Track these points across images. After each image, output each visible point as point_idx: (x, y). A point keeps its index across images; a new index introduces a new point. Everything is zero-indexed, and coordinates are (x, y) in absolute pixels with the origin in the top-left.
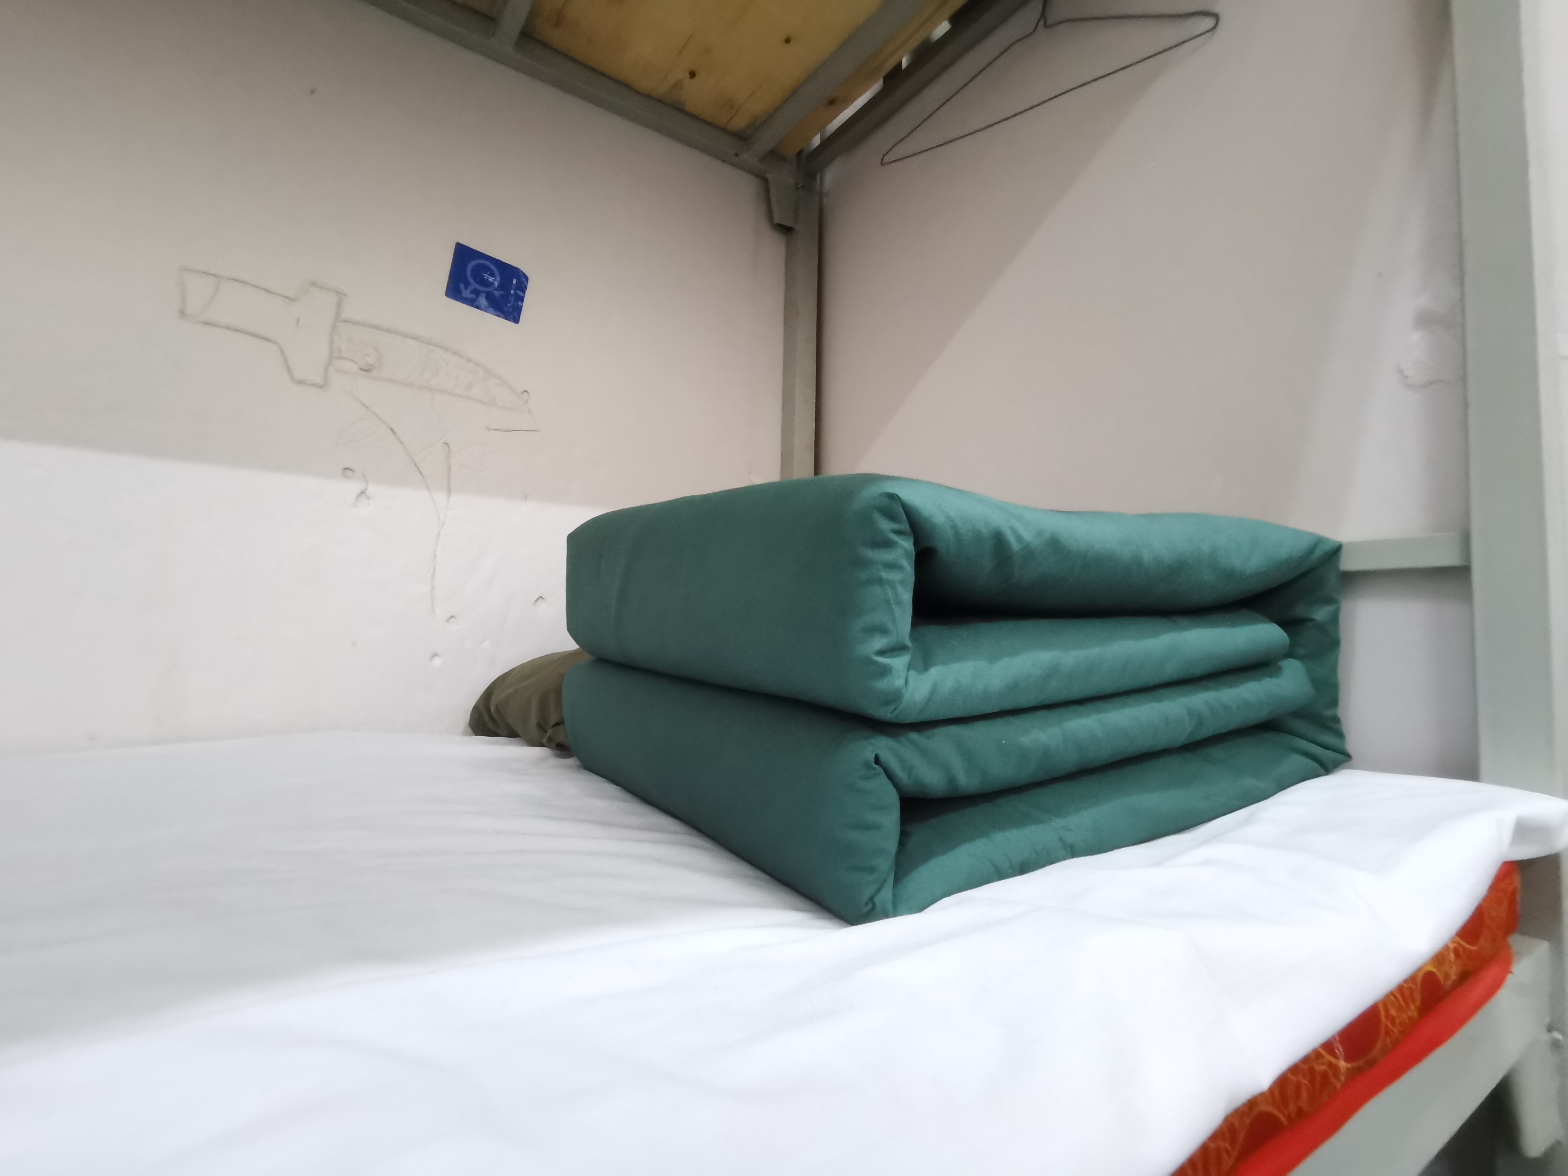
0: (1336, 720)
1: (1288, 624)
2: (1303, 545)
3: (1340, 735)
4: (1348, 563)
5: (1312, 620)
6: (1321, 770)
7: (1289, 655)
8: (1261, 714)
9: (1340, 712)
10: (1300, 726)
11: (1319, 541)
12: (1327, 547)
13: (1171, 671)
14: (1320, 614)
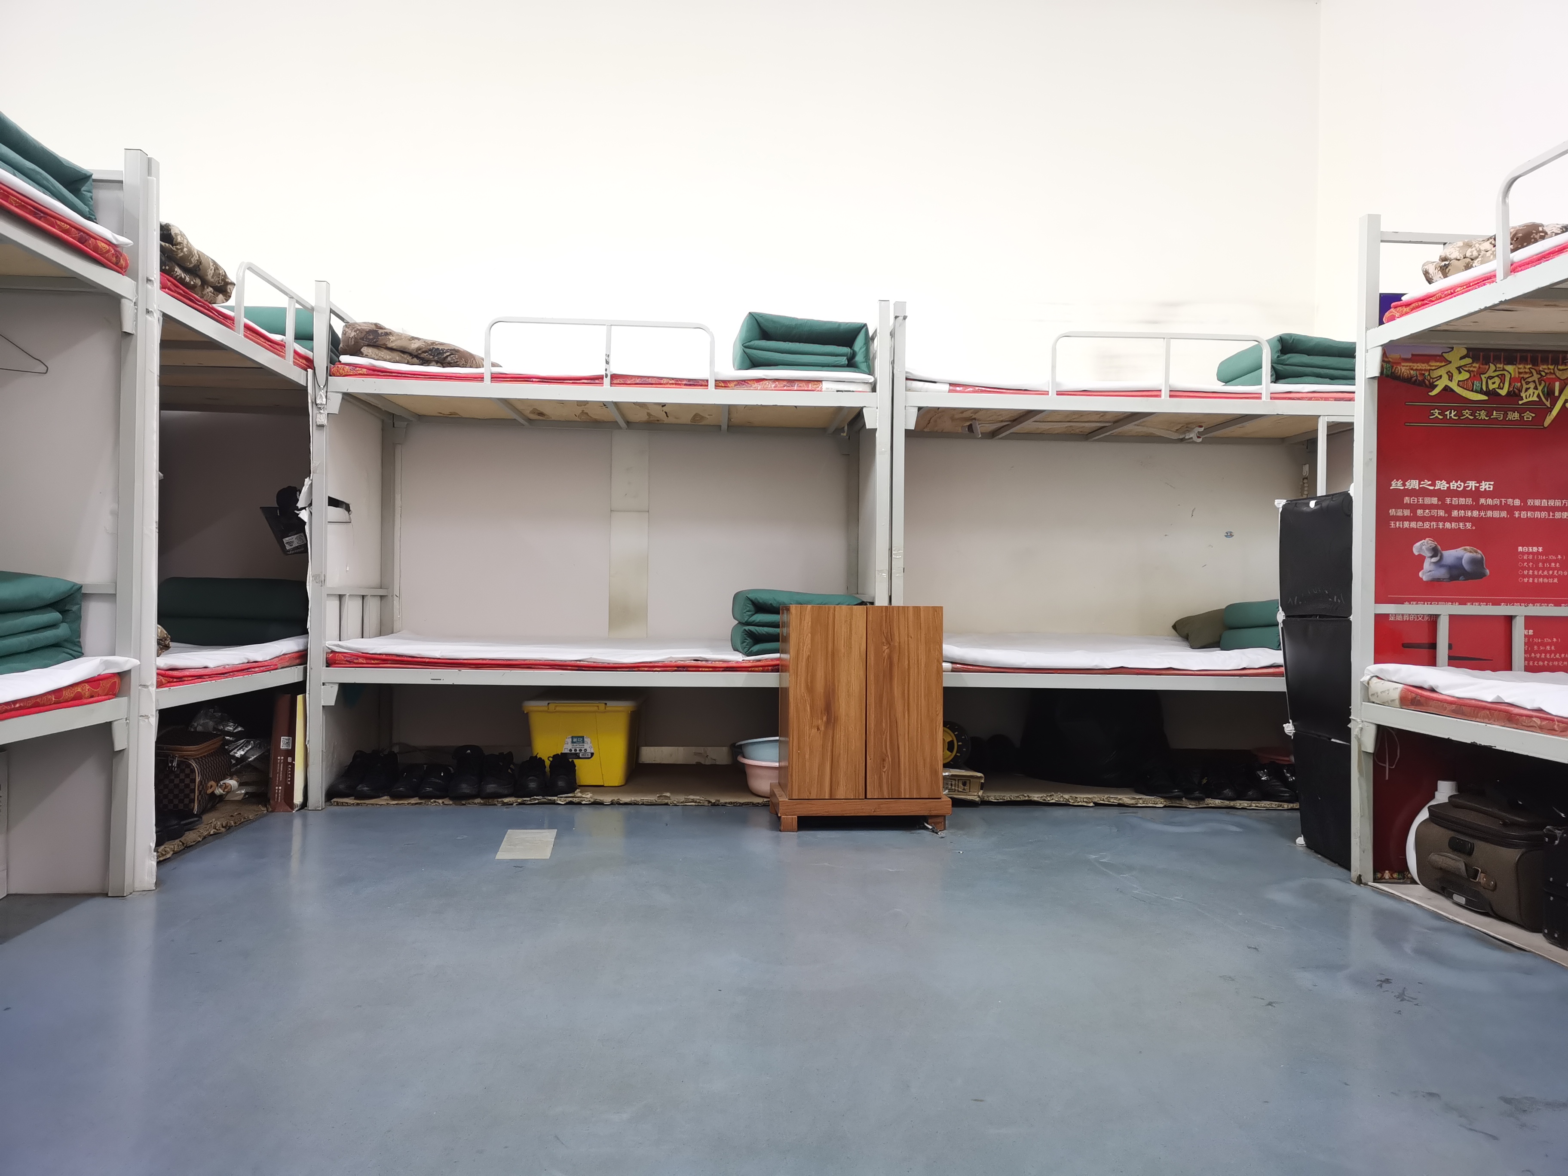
0: (79, 642)
1: (63, 612)
2: (69, 587)
3: (81, 647)
4: (84, 591)
5: (72, 610)
6: (73, 658)
7: (62, 622)
8: (53, 642)
9: (81, 640)
10: (66, 644)
11: (75, 584)
12: (77, 587)
13: (23, 629)
14: (75, 608)
